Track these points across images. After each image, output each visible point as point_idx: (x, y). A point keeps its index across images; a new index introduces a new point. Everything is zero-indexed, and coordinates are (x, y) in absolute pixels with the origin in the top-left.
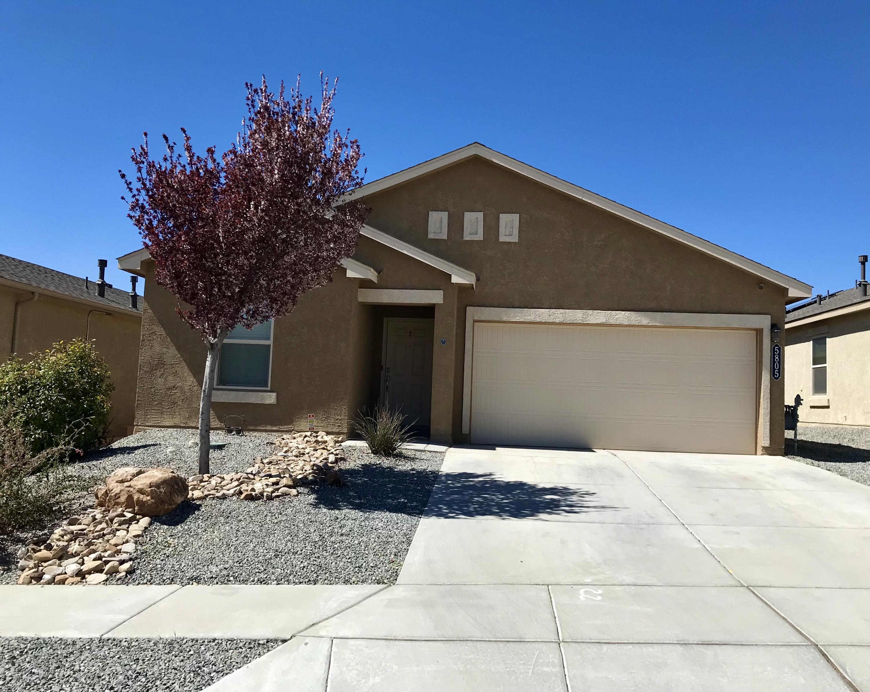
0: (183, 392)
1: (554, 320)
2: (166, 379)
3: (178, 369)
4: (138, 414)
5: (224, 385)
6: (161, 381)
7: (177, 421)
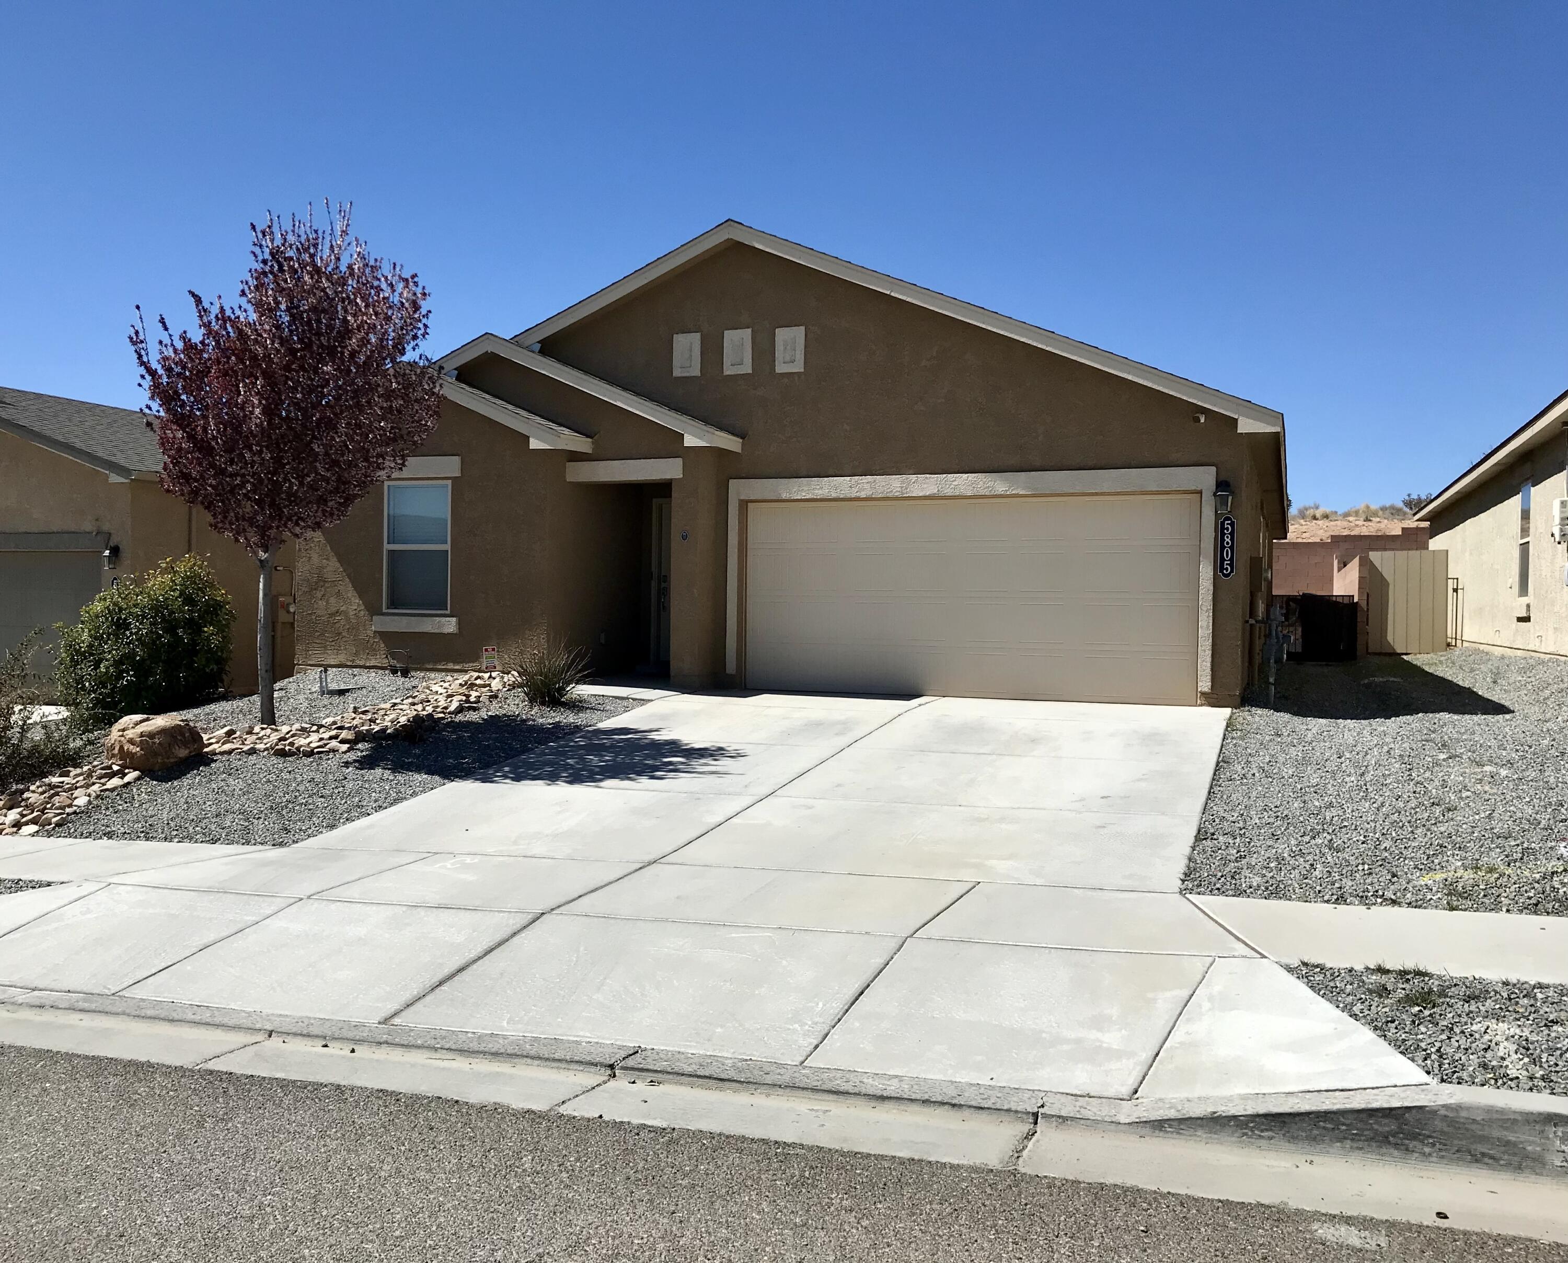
0: (348, 620)
1: (858, 494)
2: (327, 602)
3: (341, 588)
4: (299, 648)
5: (395, 608)
6: (322, 604)
7: (342, 658)
